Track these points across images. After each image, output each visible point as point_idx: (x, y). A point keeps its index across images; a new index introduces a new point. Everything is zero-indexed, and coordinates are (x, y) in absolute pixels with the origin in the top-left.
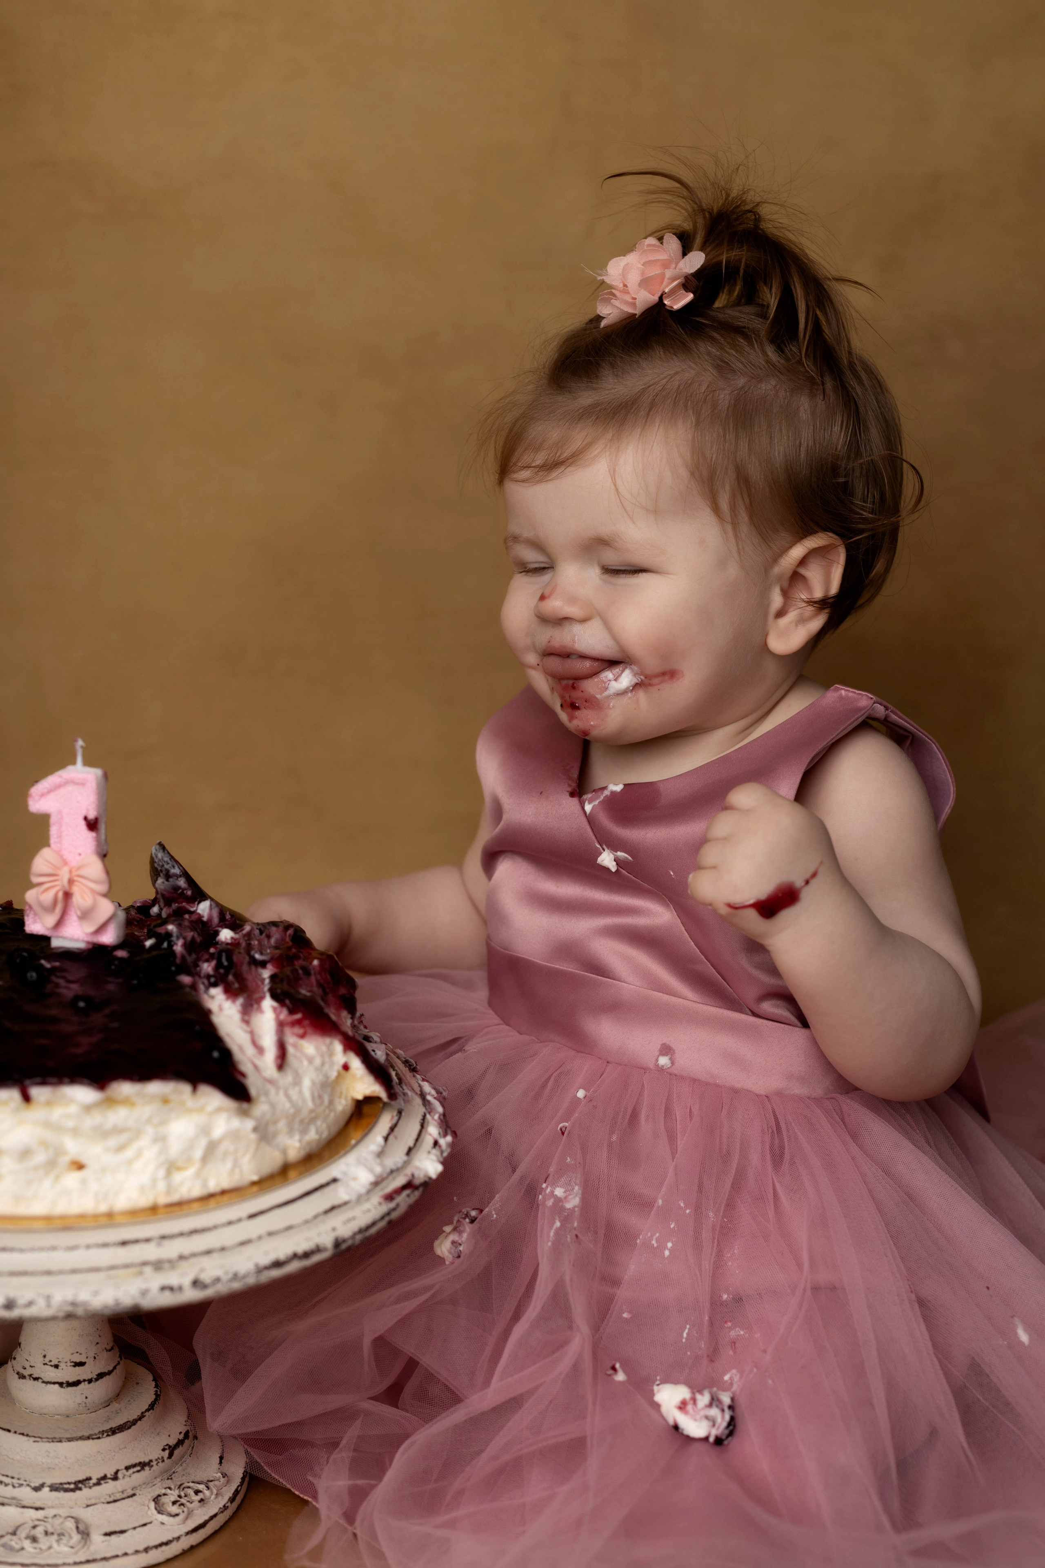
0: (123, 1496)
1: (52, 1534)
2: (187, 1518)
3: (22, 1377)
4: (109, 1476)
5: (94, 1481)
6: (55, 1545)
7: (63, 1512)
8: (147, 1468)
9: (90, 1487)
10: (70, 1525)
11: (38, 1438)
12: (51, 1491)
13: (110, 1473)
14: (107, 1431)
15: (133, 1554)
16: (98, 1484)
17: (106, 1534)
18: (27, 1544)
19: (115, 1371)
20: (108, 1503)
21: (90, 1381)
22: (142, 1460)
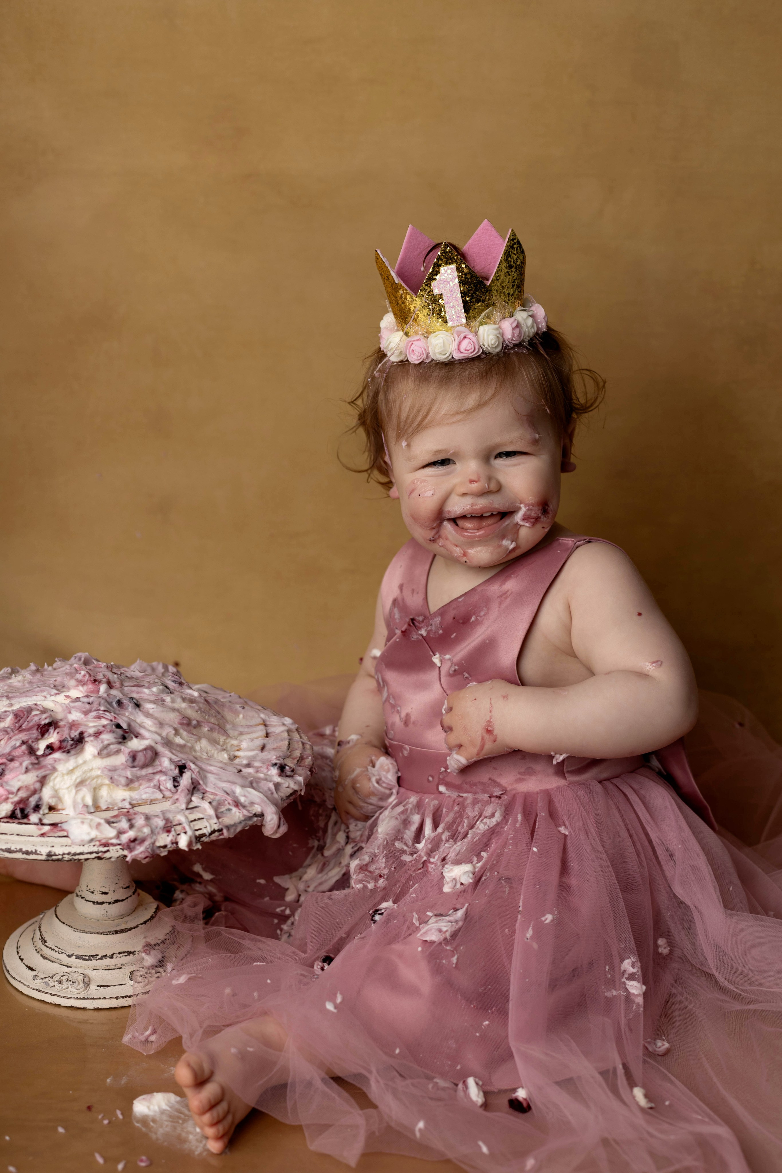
0: (115, 968)
1: (70, 981)
3: (77, 896)
4: (108, 956)
5: (99, 957)
6: (70, 987)
7: (81, 971)
8: (131, 955)
9: (97, 960)
10: (81, 978)
11: (76, 930)
12: (76, 958)
13: (109, 954)
14: (112, 932)
15: (109, 999)
16: (101, 958)
17: (98, 986)
18: (56, 984)
19: (127, 900)
20: (105, 970)
21: (110, 903)
22: (130, 950)
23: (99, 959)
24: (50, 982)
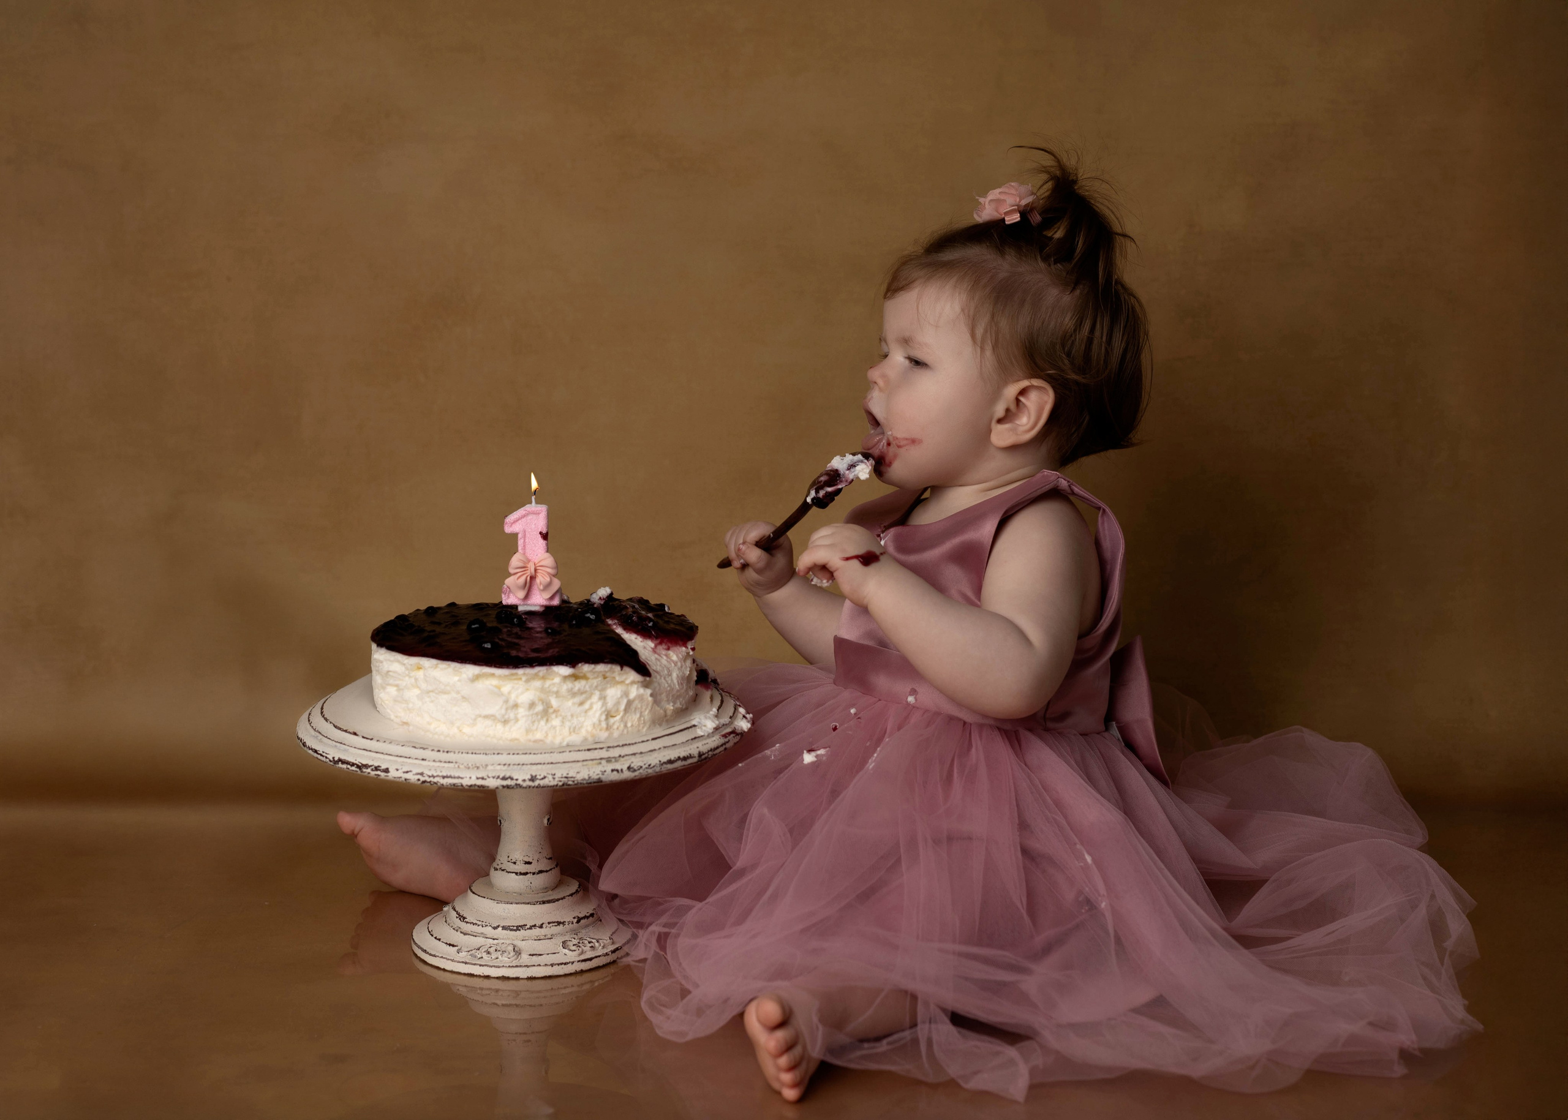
0: (544, 938)
1: (499, 952)
2: (580, 955)
3: (495, 872)
4: (537, 926)
5: (528, 926)
6: (500, 957)
7: (508, 942)
8: (561, 926)
9: (525, 931)
10: (510, 948)
11: (498, 902)
12: (503, 929)
13: (538, 924)
15: (543, 967)
16: (530, 928)
17: (530, 955)
18: (484, 955)
19: (551, 871)
20: (536, 940)
21: (534, 874)
22: (559, 921)
23: (528, 929)
24: (477, 954)
